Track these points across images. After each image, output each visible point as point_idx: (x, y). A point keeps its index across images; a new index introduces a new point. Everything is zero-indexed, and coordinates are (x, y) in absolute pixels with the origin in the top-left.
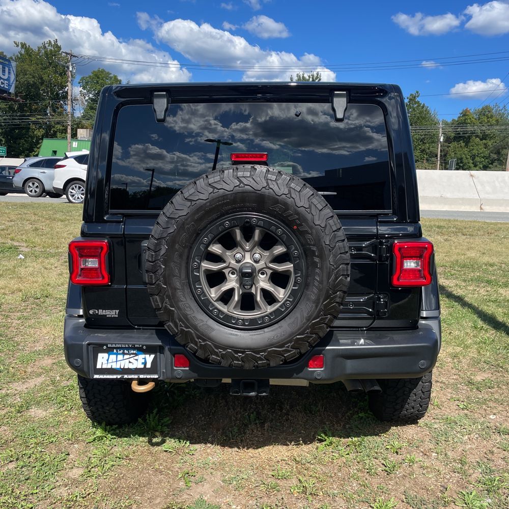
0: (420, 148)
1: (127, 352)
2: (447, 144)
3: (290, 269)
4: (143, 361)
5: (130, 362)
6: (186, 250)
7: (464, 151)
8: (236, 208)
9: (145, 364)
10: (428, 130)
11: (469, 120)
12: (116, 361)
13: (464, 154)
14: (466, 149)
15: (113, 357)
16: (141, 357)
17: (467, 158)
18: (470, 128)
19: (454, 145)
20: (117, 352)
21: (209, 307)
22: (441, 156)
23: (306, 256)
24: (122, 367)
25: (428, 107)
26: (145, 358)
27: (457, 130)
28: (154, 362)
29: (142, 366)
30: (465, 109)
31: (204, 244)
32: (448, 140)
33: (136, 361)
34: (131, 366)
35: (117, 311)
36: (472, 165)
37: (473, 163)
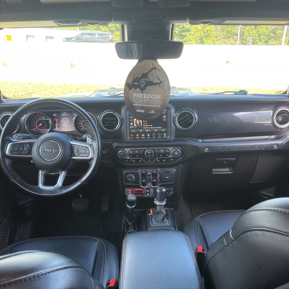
0: (226, 30)
2: (243, 27)
7: (254, 32)
13: (254, 33)
14: (255, 30)
17: (256, 37)
19: (247, 28)
22: (240, 35)
37: (259, 40)
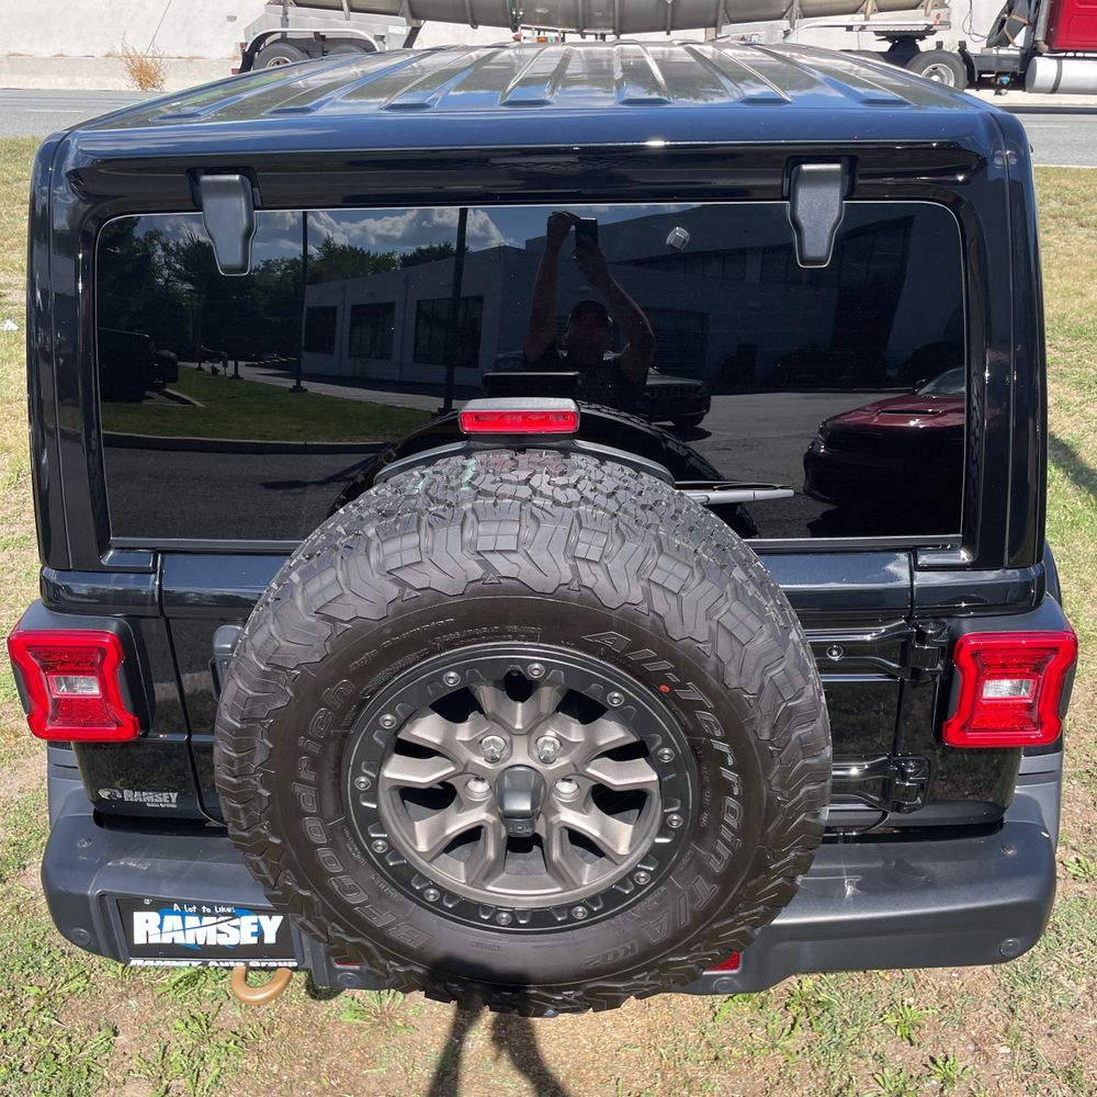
1: (209, 910)
3: (649, 787)
4: (255, 929)
5: (219, 932)
6: (332, 748)
8: (475, 636)
9: (260, 934)
12: (184, 930)
15: (173, 921)
16: (247, 922)
20: (183, 909)
21: (413, 884)
23: (699, 761)
24: (201, 942)
26: (258, 924)
28: (282, 932)
29: (254, 940)
31: (385, 730)
33: (236, 930)
34: (223, 941)
35: (174, 796)
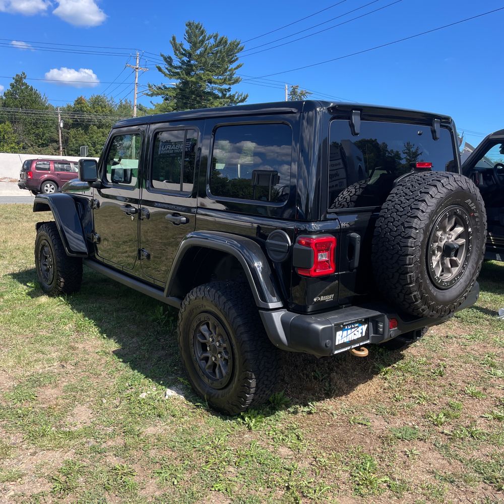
1: (353, 326)
2: (66, 130)
5: (354, 334)
7: (85, 138)
9: (362, 333)
10: (40, 114)
11: (85, 108)
12: (347, 336)
13: (85, 141)
14: (86, 136)
15: (345, 333)
16: (360, 329)
18: (86, 116)
19: (72, 132)
20: (348, 328)
25: (37, 90)
27: (75, 117)
28: (367, 330)
29: (361, 336)
30: (79, 97)
32: (66, 125)
34: (355, 337)
36: (94, 152)
